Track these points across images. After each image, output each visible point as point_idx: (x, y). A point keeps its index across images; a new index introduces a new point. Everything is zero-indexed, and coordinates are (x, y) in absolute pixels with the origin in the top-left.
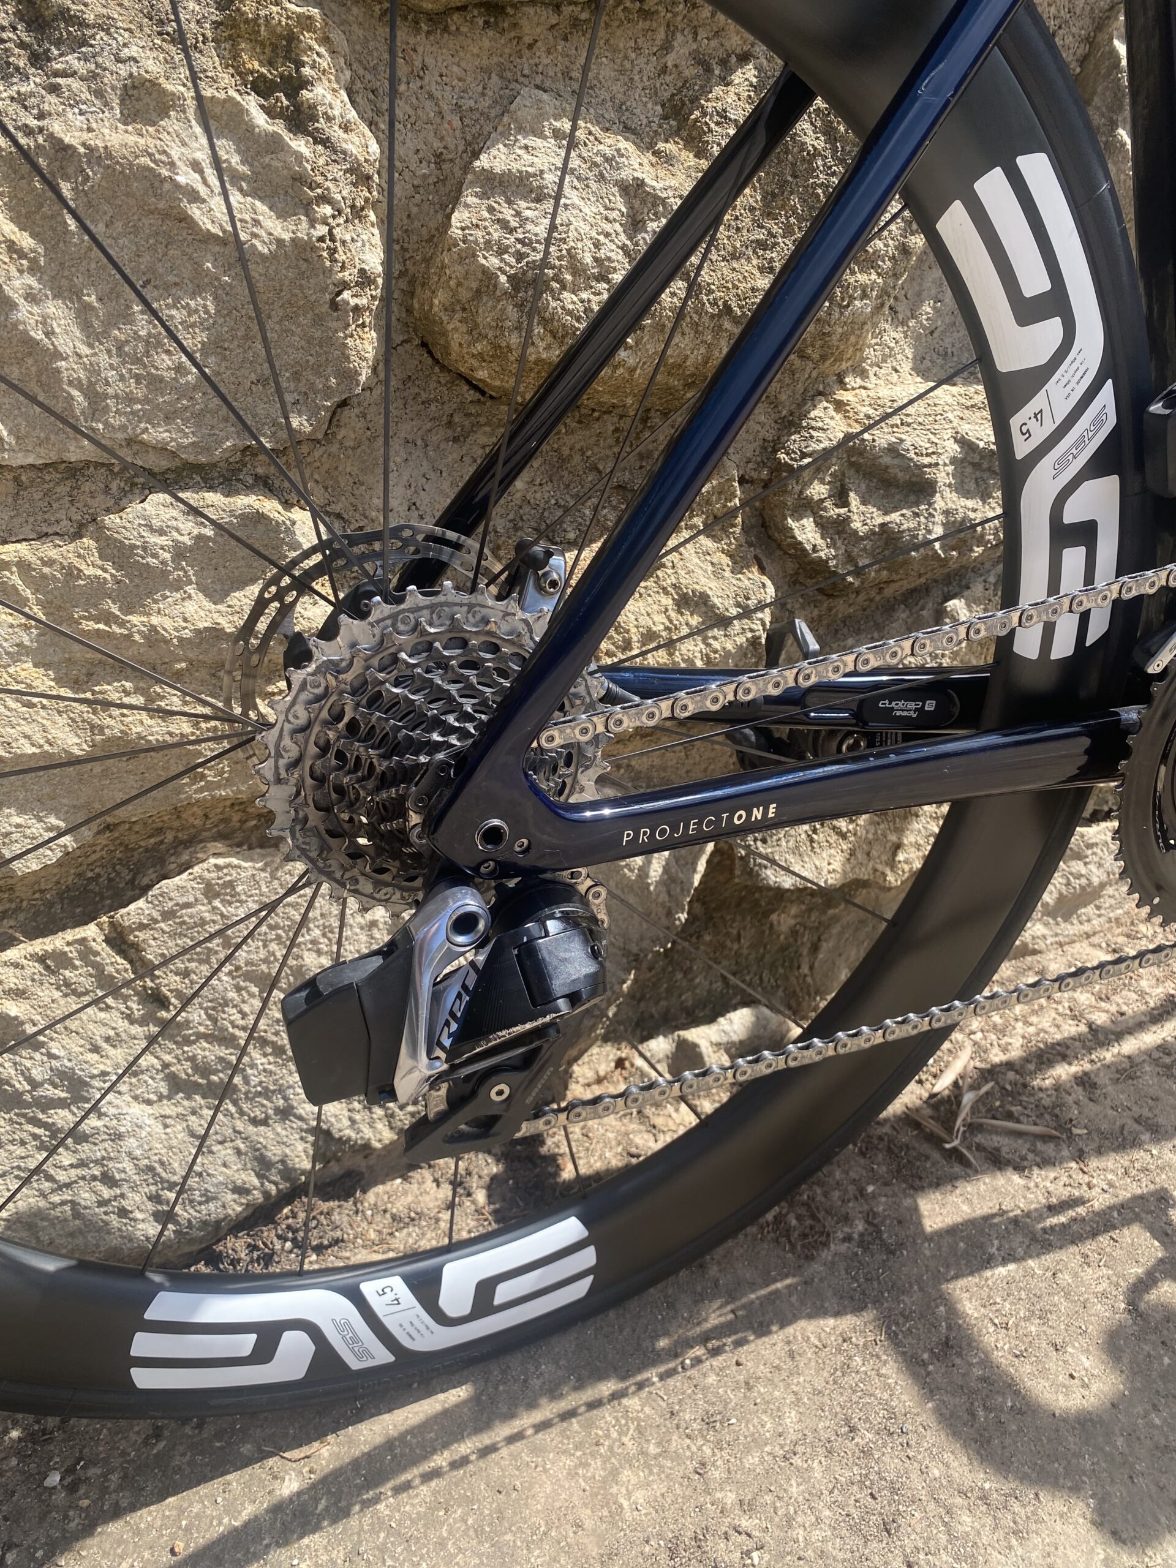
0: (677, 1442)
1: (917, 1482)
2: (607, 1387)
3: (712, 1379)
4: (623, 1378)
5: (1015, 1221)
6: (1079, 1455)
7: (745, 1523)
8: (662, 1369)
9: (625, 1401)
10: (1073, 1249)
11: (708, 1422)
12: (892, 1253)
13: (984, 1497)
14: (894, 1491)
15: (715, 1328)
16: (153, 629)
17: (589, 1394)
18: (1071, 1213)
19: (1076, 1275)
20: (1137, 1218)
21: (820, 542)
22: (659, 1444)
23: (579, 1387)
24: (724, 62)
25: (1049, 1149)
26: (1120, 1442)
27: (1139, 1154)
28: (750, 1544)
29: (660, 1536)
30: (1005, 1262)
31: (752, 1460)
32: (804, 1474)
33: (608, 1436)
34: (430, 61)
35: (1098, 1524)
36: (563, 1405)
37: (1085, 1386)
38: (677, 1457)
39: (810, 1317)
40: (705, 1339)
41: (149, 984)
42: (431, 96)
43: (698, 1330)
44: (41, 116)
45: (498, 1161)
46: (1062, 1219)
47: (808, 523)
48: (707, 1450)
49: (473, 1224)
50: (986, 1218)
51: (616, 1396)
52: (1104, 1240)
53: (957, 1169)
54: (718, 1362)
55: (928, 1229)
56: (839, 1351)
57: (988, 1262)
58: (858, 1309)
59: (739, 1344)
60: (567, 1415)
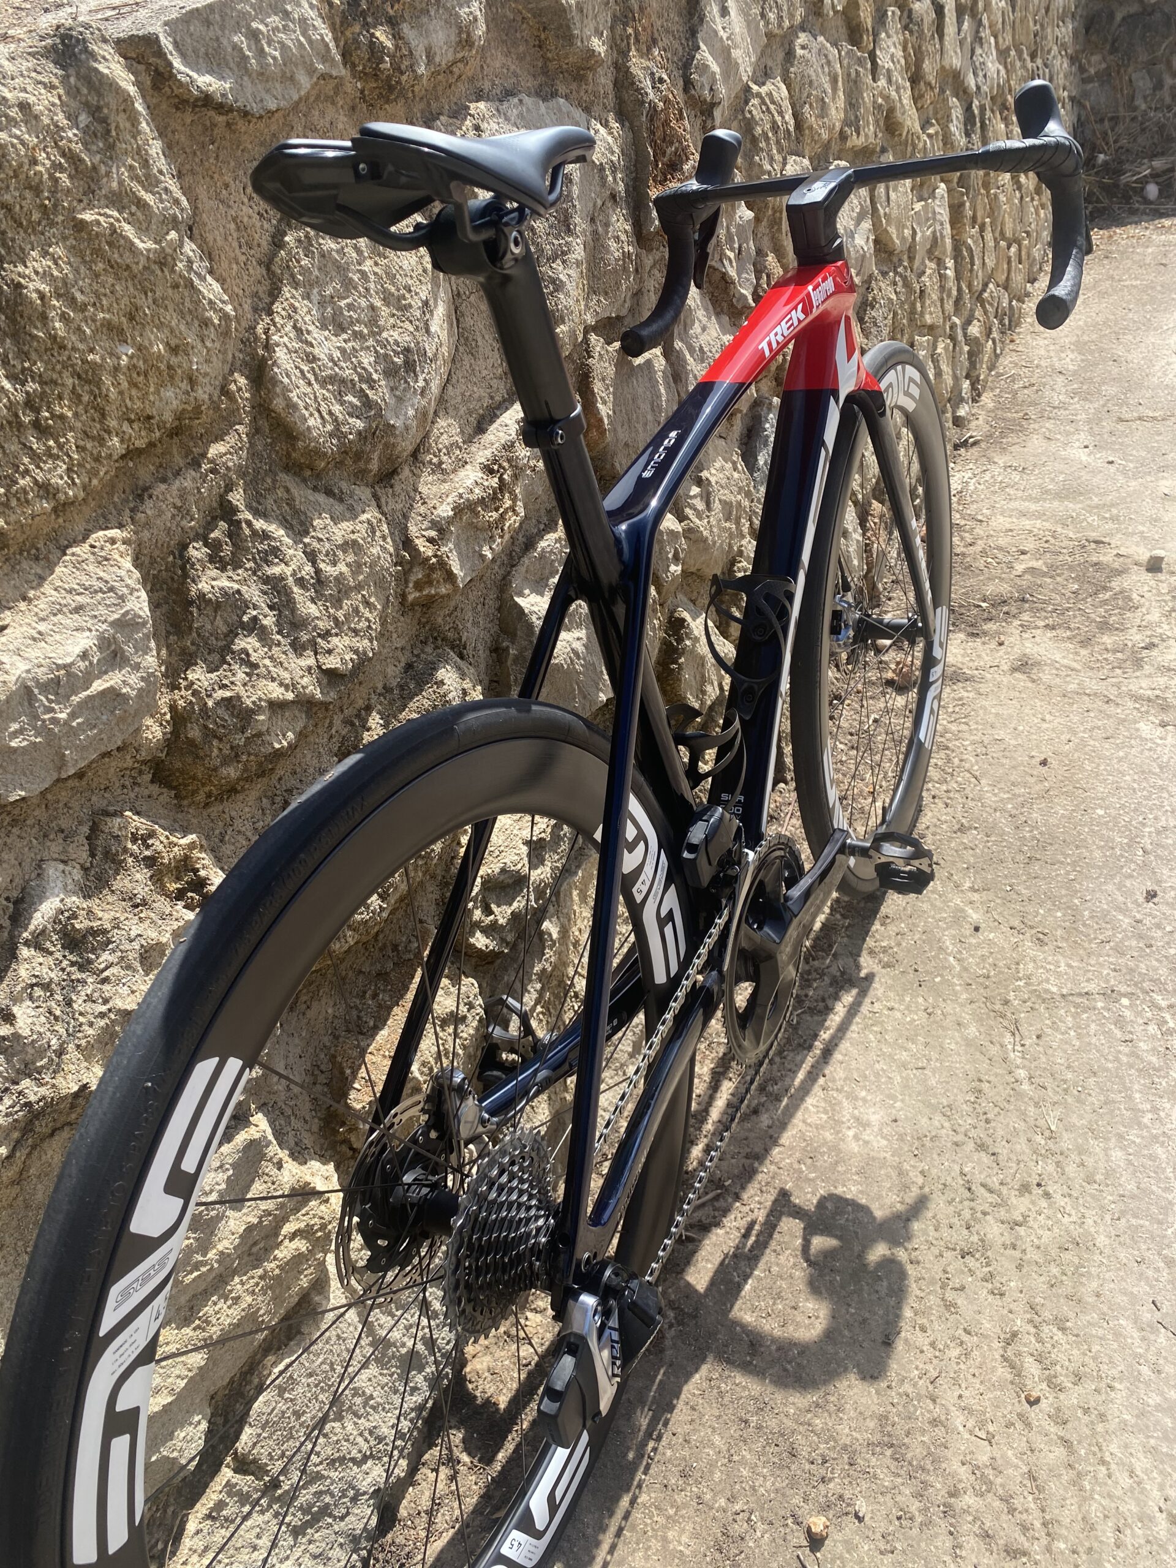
0: (679, 1498)
1: (788, 1423)
2: (625, 1502)
3: (669, 1453)
4: (628, 1490)
5: (735, 1255)
6: (837, 1353)
7: (737, 1507)
8: (642, 1469)
9: (639, 1500)
10: (768, 1251)
11: (684, 1475)
12: (695, 1317)
13: (817, 1405)
14: (783, 1435)
15: (649, 1425)
16: (222, 1253)
17: (619, 1514)
18: (754, 1232)
19: (778, 1265)
20: (781, 1214)
21: (488, 941)
22: (672, 1507)
23: (611, 1514)
24: (358, 716)
25: (721, 1204)
26: (846, 1333)
27: (760, 1177)
28: (747, 1515)
29: (708, 1548)
30: (745, 1281)
31: (717, 1476)
32: (743, 1462)
33: (646, 1525)
34: (233, 813)
35: (864, 1379)
36: (612, 1530)
37: (817, 1318)
38: (685, 1505)
39: (686, 1382)
40: (649, 1435)
41: (267, 1479)
42: (239, 832)
43: (641, 1433)
44: (106, 1001)
45: (459, 1429)
46: (753, 1238)
47: (478, 934)
48: (695, 1489)
49: (474, 1478)
50: (722, 1263)
51: (633, 1502)
52: (776, 1236)
53: (690, 1246)
54: (664, 1442)
55: (702, 1291)
56: (711, 1387)
57: (739, 1288)
58: (703, 1360)
59: (666, 1424)
60: (619, 1533)
